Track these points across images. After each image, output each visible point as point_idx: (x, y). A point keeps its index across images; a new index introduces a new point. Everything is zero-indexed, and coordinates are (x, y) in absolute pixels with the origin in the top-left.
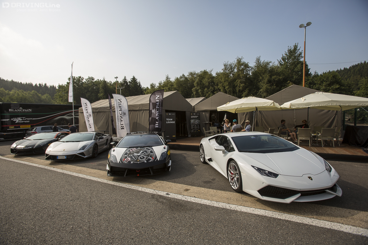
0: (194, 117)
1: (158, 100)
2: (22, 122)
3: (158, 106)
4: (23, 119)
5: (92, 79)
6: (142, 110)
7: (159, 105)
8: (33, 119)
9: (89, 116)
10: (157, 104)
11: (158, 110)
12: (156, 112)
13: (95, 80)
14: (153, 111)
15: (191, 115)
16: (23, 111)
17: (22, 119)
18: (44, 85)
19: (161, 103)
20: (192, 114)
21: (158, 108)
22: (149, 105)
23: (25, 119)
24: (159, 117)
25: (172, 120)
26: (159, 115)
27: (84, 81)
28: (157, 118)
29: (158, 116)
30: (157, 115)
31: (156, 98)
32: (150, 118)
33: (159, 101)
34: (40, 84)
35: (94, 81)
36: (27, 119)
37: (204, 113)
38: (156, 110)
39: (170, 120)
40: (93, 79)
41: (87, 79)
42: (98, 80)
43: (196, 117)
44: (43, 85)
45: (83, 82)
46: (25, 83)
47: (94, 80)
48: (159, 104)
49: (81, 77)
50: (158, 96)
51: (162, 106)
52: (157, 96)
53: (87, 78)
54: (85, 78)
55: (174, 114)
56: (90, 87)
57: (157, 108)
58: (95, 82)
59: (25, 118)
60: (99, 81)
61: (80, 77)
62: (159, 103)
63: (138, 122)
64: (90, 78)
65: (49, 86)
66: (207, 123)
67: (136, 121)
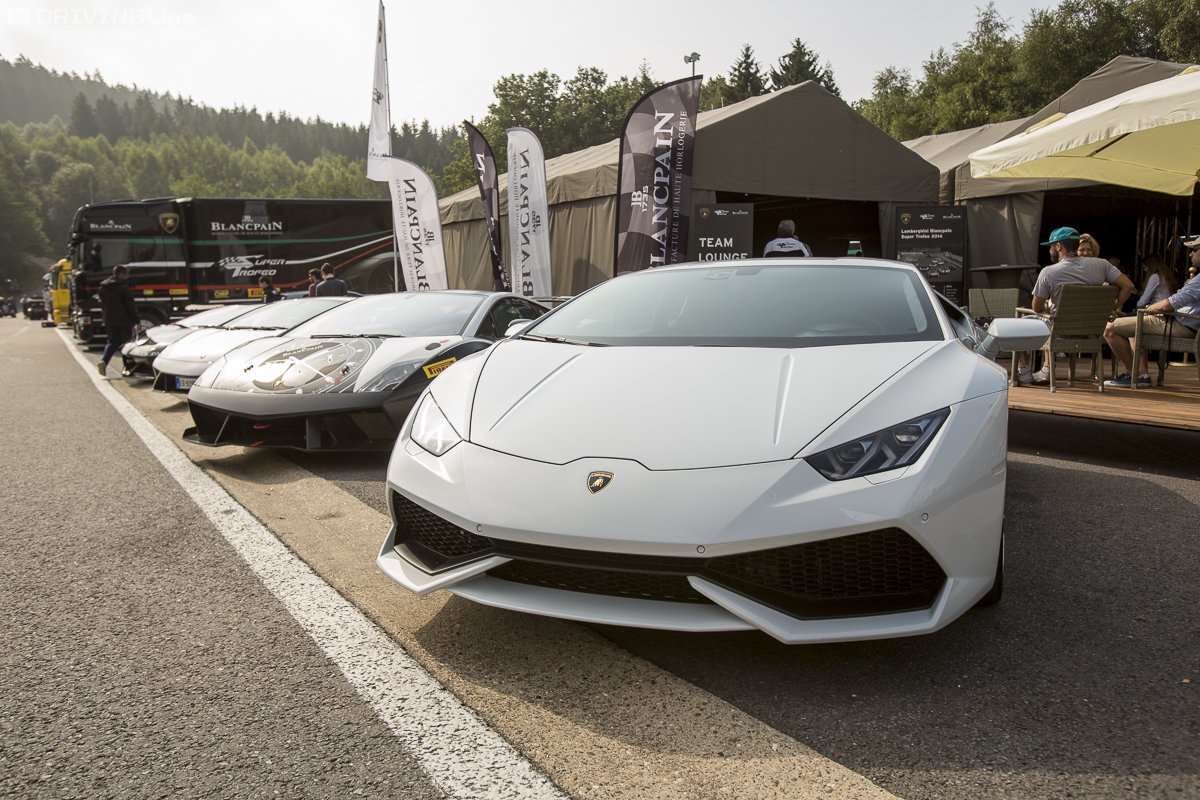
0: (922, 234)
1: (667, 136)
2: (254, 273)
3: (666, 173)
4: (257, 263)
5: (595, 80)
6: (604, 198)
7: (673, 165)
8: (288, 262)
9: (423, 239)
10: (658, 159)
11: (660, 194)
12: (650, 203)
13: (610, 82)
14: (639, 200)
15: (900, 226)
16: (253, 231)
17: (253, 260)
18: (420, 128)
19: (680, 155)
20: (906, 217)
21: (667, 180)
22: (617, 168)
23: (263, 263)
24: (670, 232)
25: (729, 243)
26: (673, 220)
27: (561, 91)
28: (655, 236)
29: (660, 227)
30: (655, 219)
31: (657, 129)
32: (622, 236)
33: (669, 143)
34: (406, 128)
35: (604, 89)
36: (269, 261)
37: (1005, 213)
38: (650, 193)
39: (719, 242)
40: (599, 81)
41: (572, 82)
42: (623, 79)
43: (937, 233)
44: (416, 131)
45: (555, 100)
46: (313, 121)
47: (602, 82)
48: (672, 161)
49: (549, 74)
50: (669, 116)
51: (688, 170)
52: (660, 119)
53: (573, 75)
54: (563, 80)
55: (744, 212)
56: (585, 120)
57: (656, 179)
58: (611, 90)
59: (260, 260)
60: (626, 86)
61: (543, 76)
62: (668, 154)
63: (591, 261)
64: (586, 74)
65: (440, 134)
66: (1004, 270)
67: (584, 257)
